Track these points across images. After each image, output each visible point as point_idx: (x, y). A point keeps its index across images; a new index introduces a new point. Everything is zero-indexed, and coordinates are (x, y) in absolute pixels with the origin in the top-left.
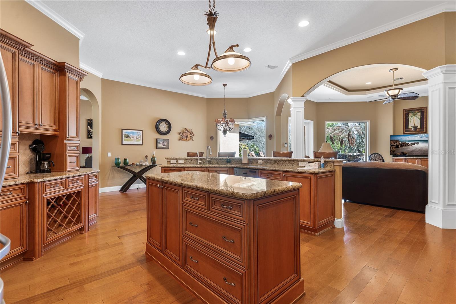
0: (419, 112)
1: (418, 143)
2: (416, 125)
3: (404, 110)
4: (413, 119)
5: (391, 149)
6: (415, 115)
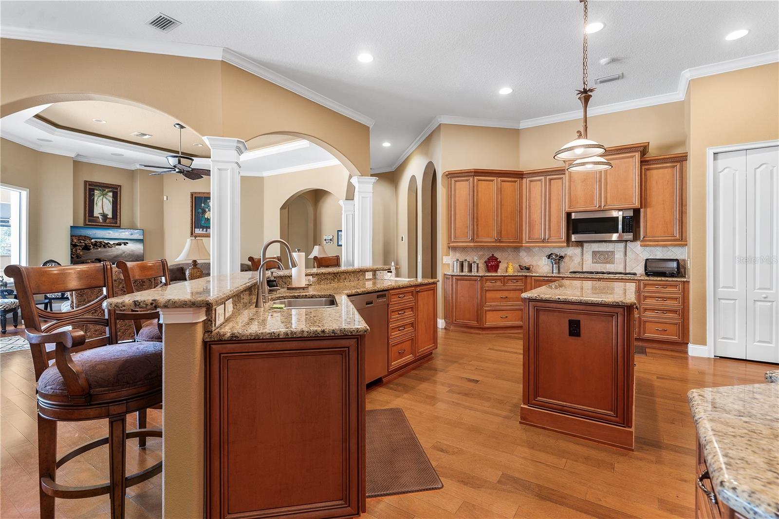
0: (110, 191)
1: (127, 243)
2: (106, 212)
3: (86, 182)
4: (101, 202)
5: (72, 251)
6: (104, 195)
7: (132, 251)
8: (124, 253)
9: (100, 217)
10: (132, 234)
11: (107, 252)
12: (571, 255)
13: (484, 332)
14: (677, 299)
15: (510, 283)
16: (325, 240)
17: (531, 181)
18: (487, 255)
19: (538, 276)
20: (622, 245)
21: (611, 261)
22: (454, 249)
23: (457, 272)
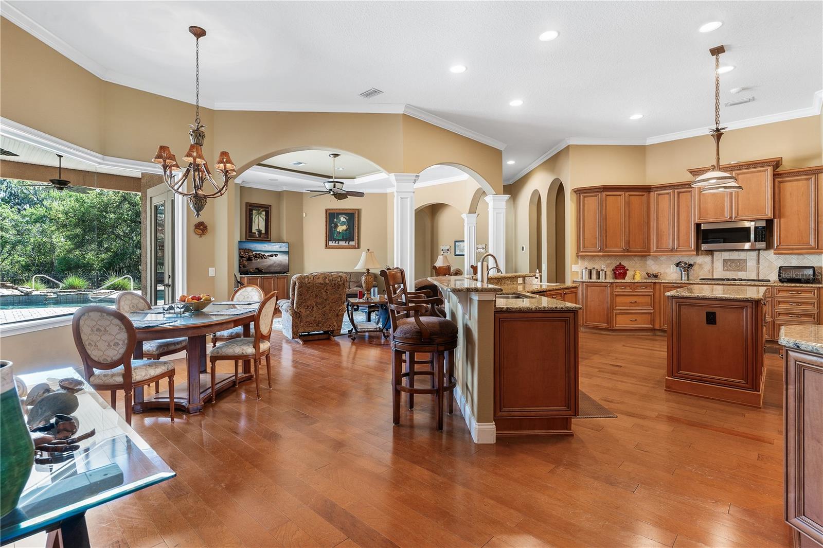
0: (263, 211)
1: (277, 255)
2: (261, 228)
3: (247, 203)
4: (257, 220)
5: (240, 262)
6: (259, 214)
7: (281, 261)
8: (275, 263)
9: (257, 232)
10: (280, 247)
11: (263, 262)
12: (700, 263)
13: (614, 334)
14: (812, 303)
15: (639, 290)
16: (442, 250)
17: (659, 195)
18: (615, 263)
19: (667, 283)
20: (755, 253)
21: (743, 269)
22: (583, 258)
23: (585, 278)
